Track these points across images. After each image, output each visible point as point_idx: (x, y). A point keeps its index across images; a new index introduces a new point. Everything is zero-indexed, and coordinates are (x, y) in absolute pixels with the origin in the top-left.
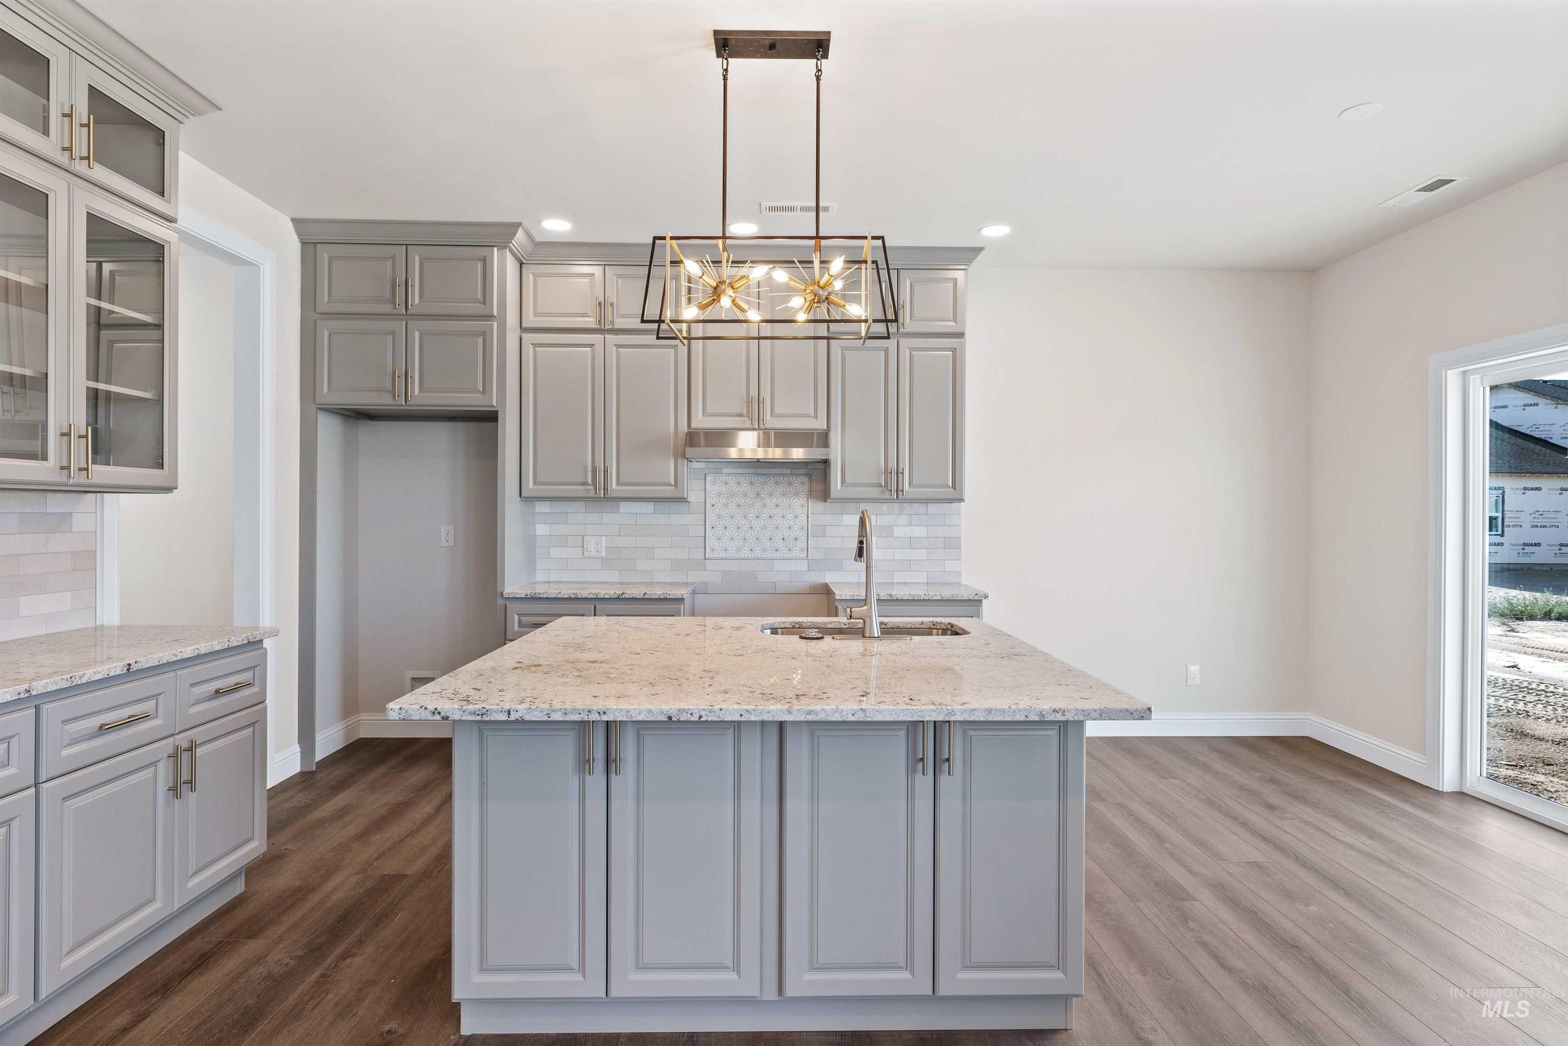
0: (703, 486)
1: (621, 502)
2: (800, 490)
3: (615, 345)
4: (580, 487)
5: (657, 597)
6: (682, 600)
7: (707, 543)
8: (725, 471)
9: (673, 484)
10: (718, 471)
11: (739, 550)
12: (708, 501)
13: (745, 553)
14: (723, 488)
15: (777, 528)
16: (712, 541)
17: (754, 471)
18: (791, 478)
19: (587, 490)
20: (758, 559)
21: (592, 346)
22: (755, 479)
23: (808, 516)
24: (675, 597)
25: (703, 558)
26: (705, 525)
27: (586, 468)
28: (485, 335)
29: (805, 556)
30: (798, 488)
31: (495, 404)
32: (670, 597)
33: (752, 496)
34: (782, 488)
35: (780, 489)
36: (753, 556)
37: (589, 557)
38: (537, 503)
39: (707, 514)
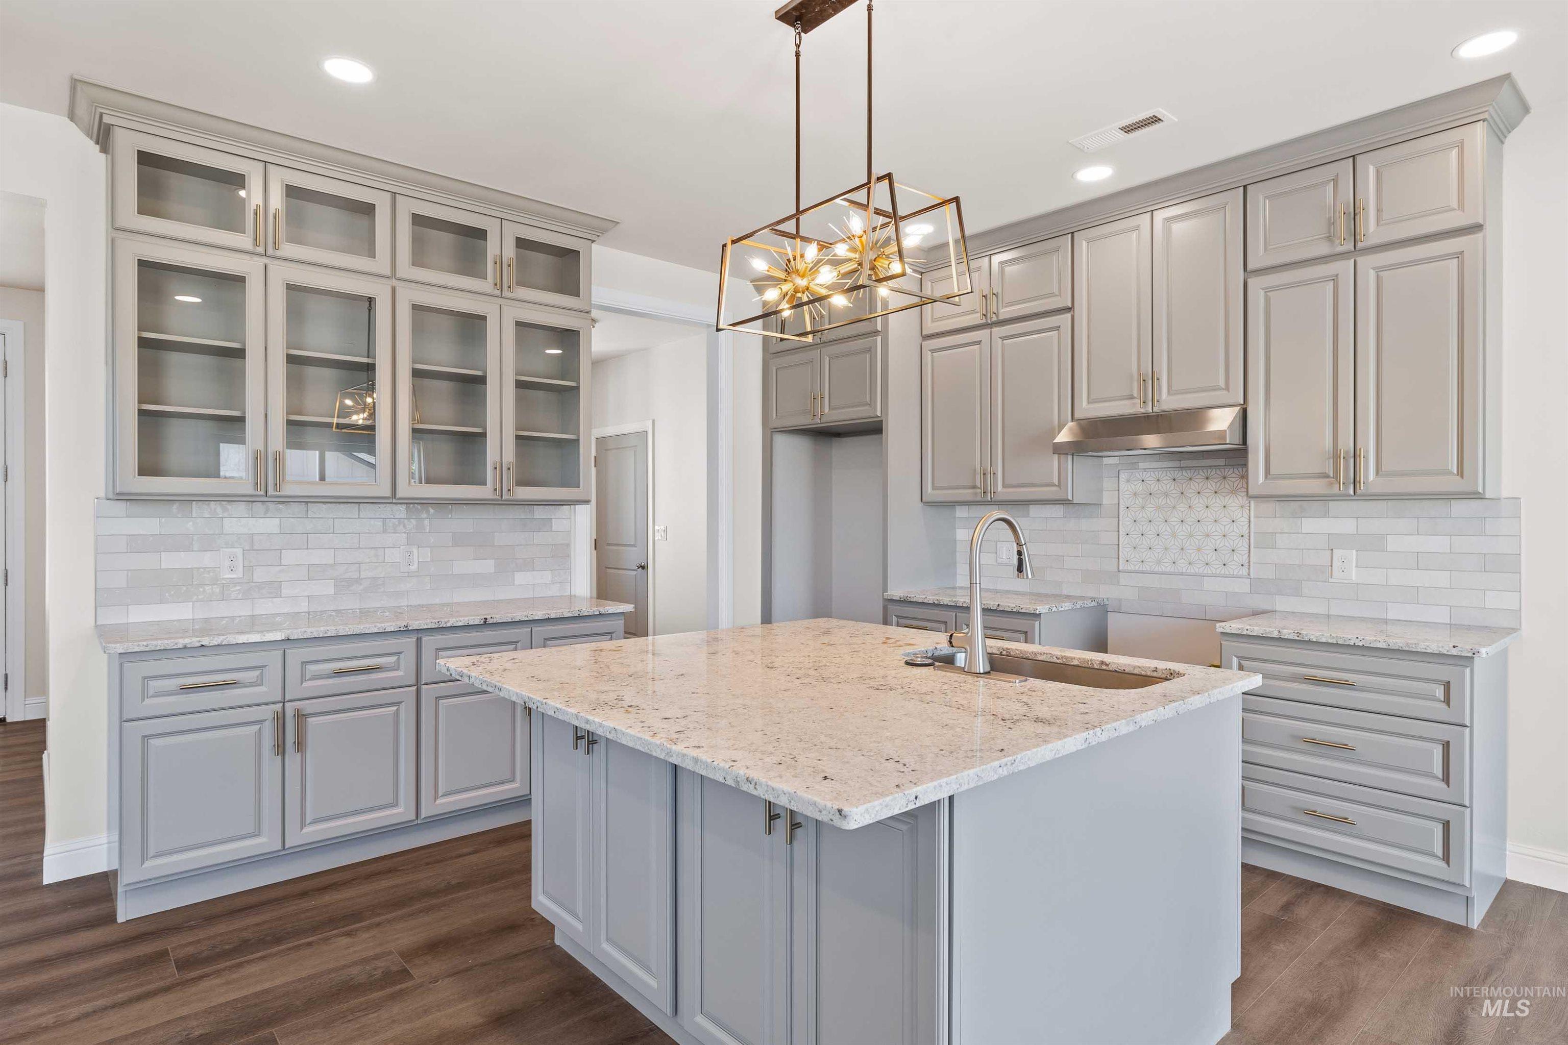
0: (1116, 485)
1: (1031, 506)
2: (1239, 486)
3: (1000, 338)
4: (971, 491)
5: (1010, 610)
6: (1038, 616)
7: (1121, 553)
8: (1142, 465)
9: (1057, 484)
10: (1134, 466)
11: (1159, 562)
12: (1121, 501)
13: (1167, 567)
14: (1139, 487)
15: (1208, 535)
16: (1127, 550)
17: (1177, 464)
18: (1227, 470)
19: (976, 494)
20: (1182, 574)
21: (979, 342)
22: (1178, 474)
23: (1250, 521)
24: (1027, 611)
25: (1117, 570)
26: (1118, 531)
27: (975, 470)
28: (870, 350)
29: (1245, 573)
30: (1236, 484)
31: (879, 414)
32: (1023, 611)
33: (1174, 496)
34: (1214, 484)
35: (1212, 485)
36: (1176, 571)
37: (1000, 564)
38: (958, 508)
39: (1121, 518)
